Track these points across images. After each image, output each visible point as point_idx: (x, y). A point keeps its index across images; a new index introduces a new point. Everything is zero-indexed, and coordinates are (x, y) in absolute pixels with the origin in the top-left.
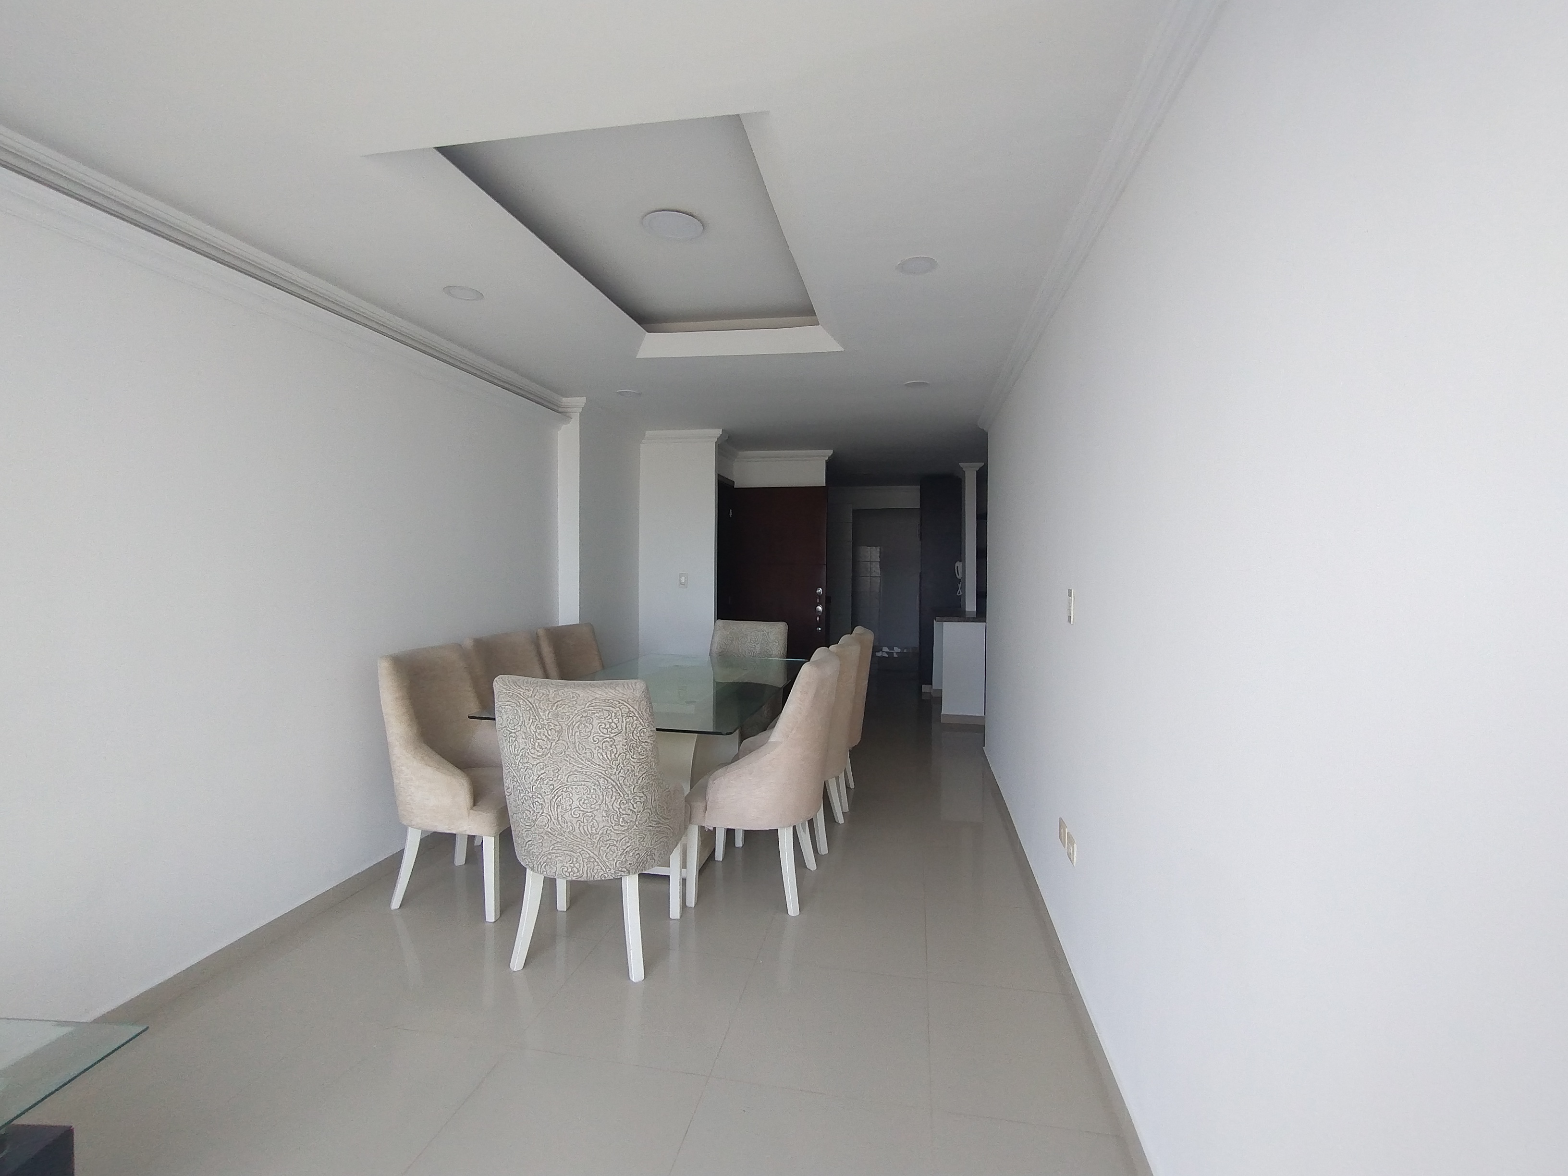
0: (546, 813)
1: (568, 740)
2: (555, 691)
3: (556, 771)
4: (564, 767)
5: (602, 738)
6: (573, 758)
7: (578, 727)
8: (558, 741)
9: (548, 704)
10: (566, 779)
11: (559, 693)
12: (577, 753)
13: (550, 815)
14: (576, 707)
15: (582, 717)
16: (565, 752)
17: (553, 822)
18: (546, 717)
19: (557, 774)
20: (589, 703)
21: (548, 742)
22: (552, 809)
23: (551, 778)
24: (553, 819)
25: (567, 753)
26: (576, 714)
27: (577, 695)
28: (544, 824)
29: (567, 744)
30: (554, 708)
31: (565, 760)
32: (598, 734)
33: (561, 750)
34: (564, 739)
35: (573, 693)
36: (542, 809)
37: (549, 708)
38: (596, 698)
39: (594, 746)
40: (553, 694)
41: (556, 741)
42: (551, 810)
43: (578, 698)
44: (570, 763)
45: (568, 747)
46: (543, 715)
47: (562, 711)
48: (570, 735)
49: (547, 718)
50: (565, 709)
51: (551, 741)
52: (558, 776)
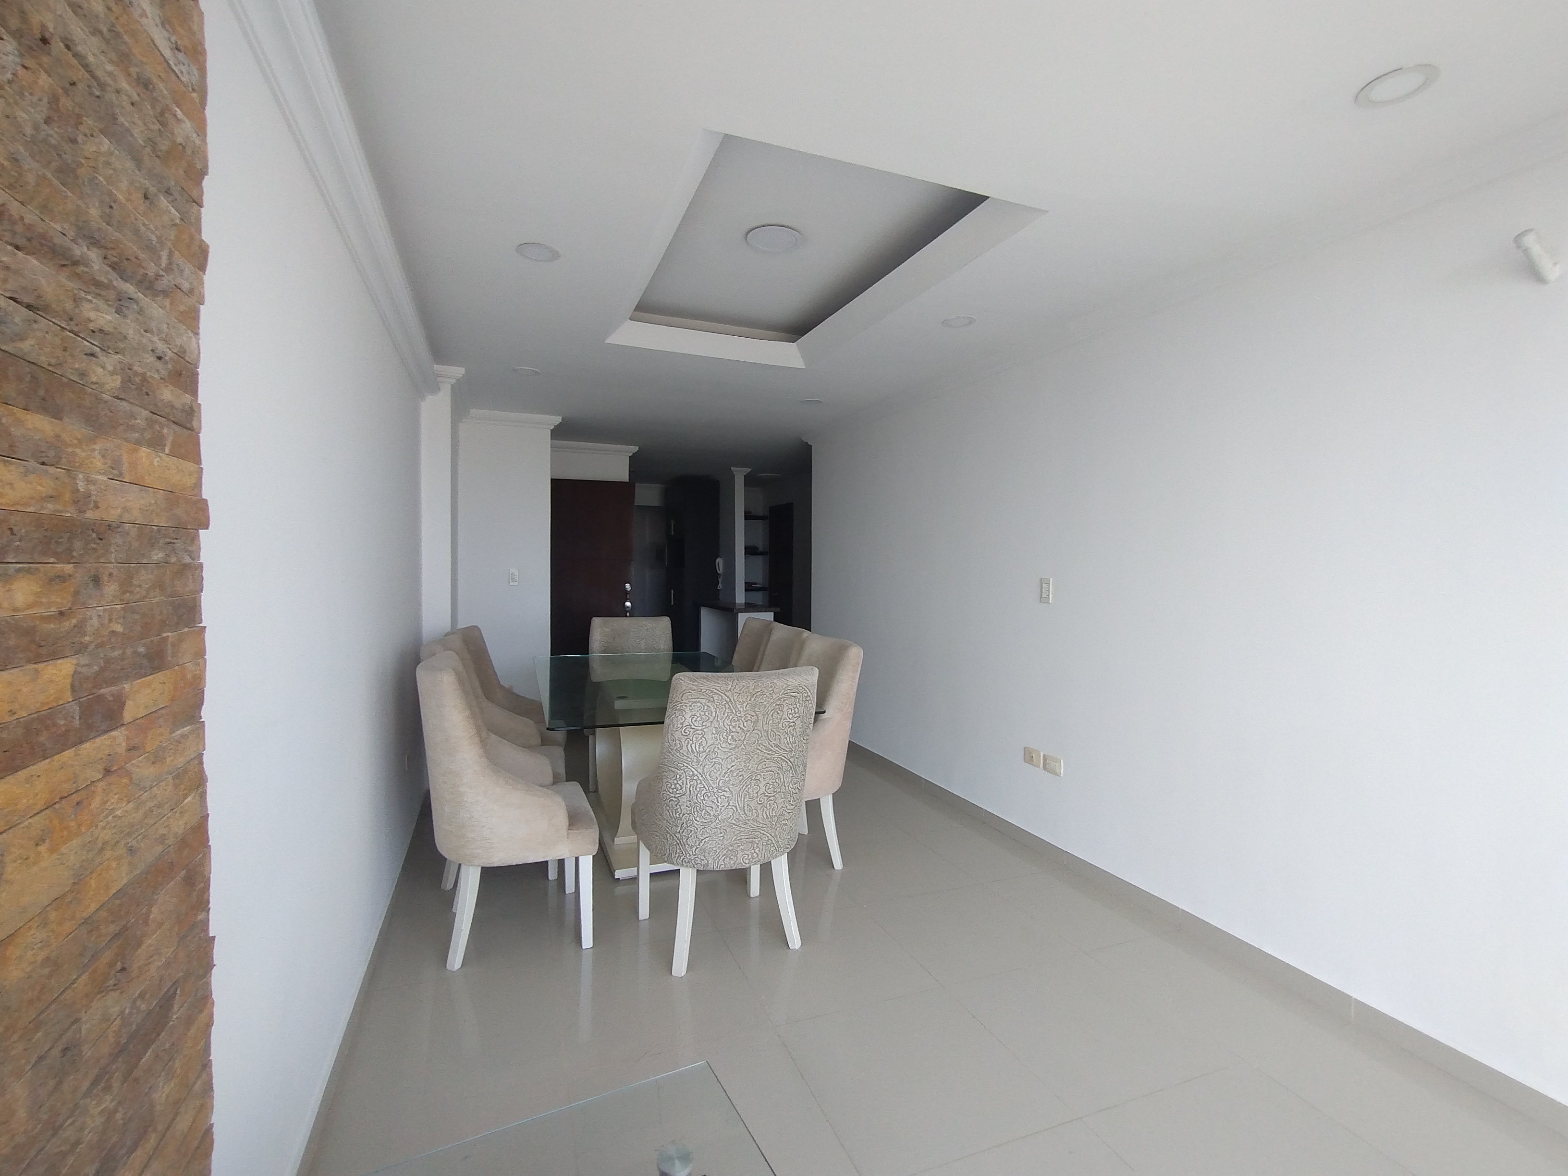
0: (732, 805)
1: (762, 729)
2: (755, 682)
3: (747, 762)
4: (756, 756)
5: (788, 723)
6: (764, 746)
7: (772, 716)
8: (752, 731)
9: (748, 696)
10: (756, 768)
11: (759, 683)
12: (768, 741)
13: (736, 807)
14: (772, 696)
15: (776, 705)
16: (758, 741)
17: (739, 813)
18: (743, 709)
19: (748, 764)
20: (783, 691)
21: (743, 733)
22: (739, 800)
23: (742, 769)
24: (738, 809)
25: (760, 742)
26: (772, 703)
27: (775, 685)
28: (729, 816)
29: (761, 733)
30: (753, 699)
31: (757, 749)
32: (786, 720)
33: (754, 739)
34: (759, 728)
35: (771, 682)
36: (728, 801)
37: (748, 700)
38: (789, 685)
39: (783, 731)
40: (754, 686)
41: (751, 731)
42: (737, 801)
43: (775, 687)
44: (761, 751)
45: (762, 736)
46: (741, 707)
47: (760, 701)
48: (764, 723)
49: (745, 709)
50: (763, 700)
51: (746, 732)
52: (749, 766)
